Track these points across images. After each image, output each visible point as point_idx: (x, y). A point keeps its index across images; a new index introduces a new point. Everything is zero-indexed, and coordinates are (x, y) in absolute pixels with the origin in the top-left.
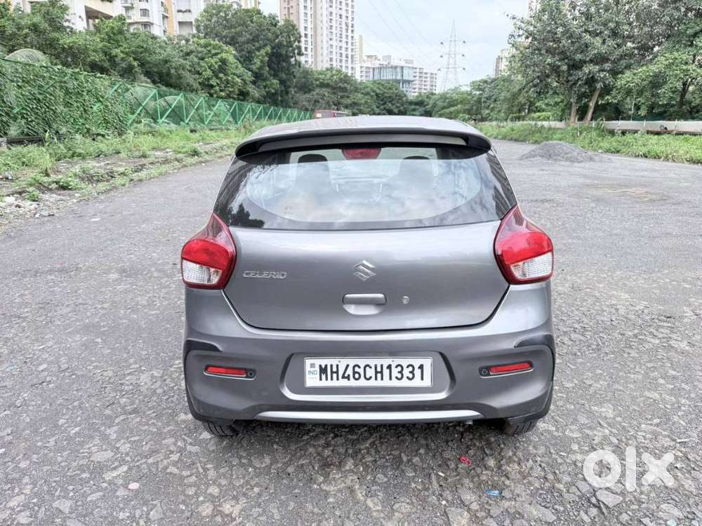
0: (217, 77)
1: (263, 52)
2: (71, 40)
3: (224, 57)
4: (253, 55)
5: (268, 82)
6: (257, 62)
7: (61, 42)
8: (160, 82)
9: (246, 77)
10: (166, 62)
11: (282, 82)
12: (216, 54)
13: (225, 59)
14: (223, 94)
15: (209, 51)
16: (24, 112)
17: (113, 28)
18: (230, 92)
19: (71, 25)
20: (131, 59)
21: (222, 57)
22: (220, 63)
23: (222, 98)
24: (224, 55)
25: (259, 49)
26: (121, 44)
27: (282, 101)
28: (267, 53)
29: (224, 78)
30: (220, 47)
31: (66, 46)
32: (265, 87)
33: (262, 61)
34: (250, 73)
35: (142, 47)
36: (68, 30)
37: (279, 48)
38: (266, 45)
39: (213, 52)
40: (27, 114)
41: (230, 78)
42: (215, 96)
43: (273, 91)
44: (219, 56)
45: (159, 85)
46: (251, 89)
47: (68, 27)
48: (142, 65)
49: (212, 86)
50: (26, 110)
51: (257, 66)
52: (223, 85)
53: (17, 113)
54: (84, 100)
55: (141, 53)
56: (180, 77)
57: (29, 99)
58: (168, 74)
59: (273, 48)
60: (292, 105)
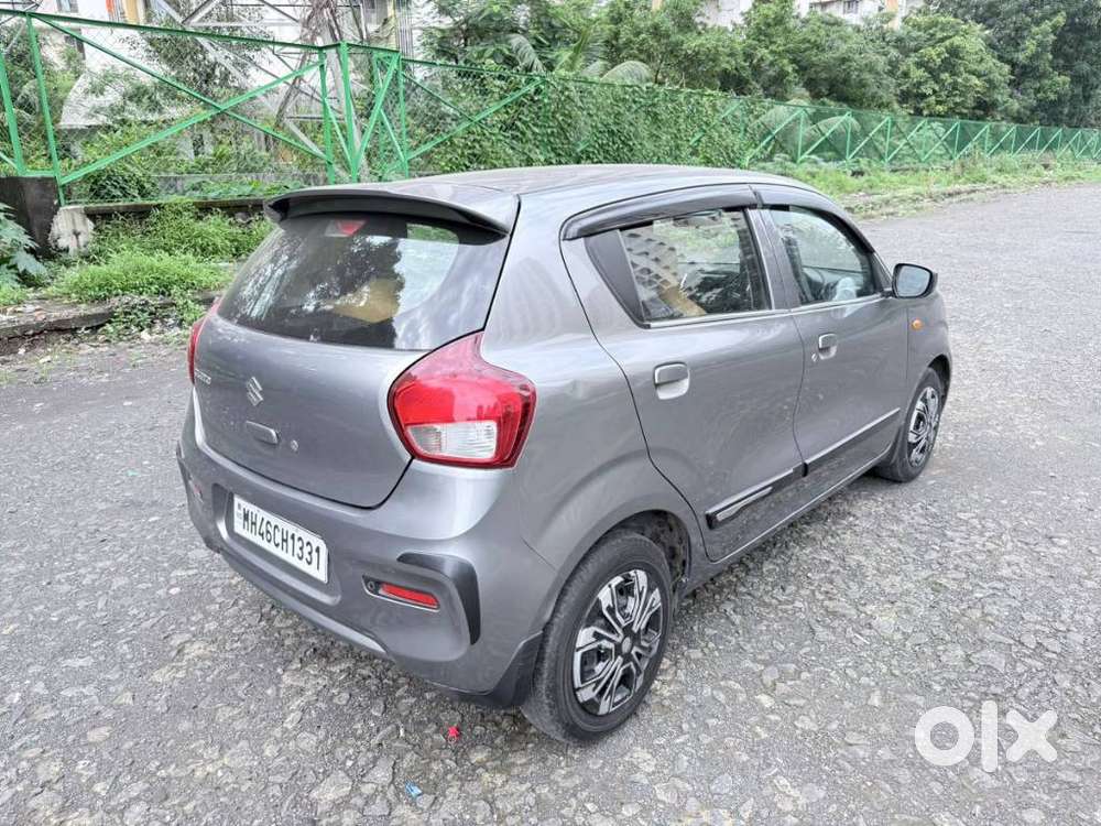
0: (937, 80)
1: (1047, 26)
2: (698, 42)
3: (956, 43)
4: (1025, 33)
5: (1047, 82)
6: (1030, 46)
7: (685, 46)
8: (827, 96)
9: (996, 76)
10: (844, 60)
11: (1078, 79)
12: (942, 40)
13: (958, 47)
14: (940, 108)
15: (932, 35)
16: (591, 149)
17: (767, 16)
18: (956, 104)
19: (705, 21)
20: (785, 61)
21: (952, 44)
22: (947, 55)
23: (939, 115)
24: (957, 40)
25: (1038, 23)
26: (774, 40)
27: (1071, 115)
28: (1055, 28)
29: (950, 81)
30: (953, 27)
31: (690, 52)
32: (1038, 91)
33: (1040, 44)
34: (1007, 68)
35: (809, 41)
36: (700, 27)
37: (1085, 14)
38: (1055, 13)
39: (939, 35)
40: (593, 153)
41: (960, 80)
42: (925, 112)
43: (1053, 97)
44: (947, 43)
45: (825, 100)
46: (1002, 96)
47: (701, 23)
48: (802, 69)
49: (924, 96)
50: (594, 147)
51: (1029, 53)
52: (944, 93)
53: (582, 152)
54: (679, 130)
55: (806, 50)
56: (862, 84)
57: (600, 132)
58: (846, 81)
59: (1070, 16)
60: (1093, 122)
